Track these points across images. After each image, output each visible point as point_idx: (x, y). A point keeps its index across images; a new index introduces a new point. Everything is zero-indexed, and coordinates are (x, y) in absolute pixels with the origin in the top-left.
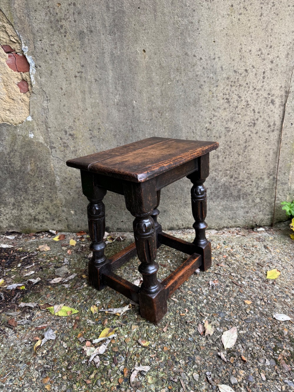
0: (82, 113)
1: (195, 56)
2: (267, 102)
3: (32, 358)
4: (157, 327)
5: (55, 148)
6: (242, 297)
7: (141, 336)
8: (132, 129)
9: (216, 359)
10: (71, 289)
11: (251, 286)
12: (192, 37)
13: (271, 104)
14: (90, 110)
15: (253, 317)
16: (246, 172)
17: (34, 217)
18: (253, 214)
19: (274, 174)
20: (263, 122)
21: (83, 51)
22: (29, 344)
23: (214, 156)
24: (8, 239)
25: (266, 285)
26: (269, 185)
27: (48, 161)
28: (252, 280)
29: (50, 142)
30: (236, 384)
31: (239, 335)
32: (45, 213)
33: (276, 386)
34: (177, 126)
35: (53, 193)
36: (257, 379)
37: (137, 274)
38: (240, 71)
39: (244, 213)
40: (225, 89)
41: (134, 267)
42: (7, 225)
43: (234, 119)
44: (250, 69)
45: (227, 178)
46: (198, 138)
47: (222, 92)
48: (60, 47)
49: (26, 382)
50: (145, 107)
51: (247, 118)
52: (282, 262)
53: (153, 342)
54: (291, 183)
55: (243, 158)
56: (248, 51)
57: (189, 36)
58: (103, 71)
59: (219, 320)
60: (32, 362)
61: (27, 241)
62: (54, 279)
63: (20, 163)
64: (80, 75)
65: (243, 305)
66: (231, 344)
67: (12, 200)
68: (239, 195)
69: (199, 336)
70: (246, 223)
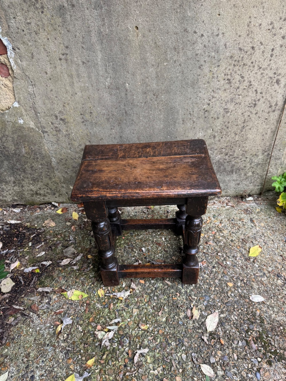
0: (71, 98)
1: (195, 32)
2: (272, 82)
3: (56, 341)
4: (154, 311)
5: (47, 132)
6: (225, 279)
7: (141, 320)
8: (126, 112)
9: (200, 341)
10: (79, 272)
11: (234, 266)
12: (194, 9)
13: (276, 84)
14: (79, 94)
15: (233, 299)
16: (241, 150)
17: (36, 192)
18: (244, 185)
19: (269, 150)
20: (264, 102)
21: (66, 30)
22: (51, 328)
23: (210, 136)
24: (14, 212)
25: (248, 263)
26: (262, 160)
27: (42, 145)
28: (236, 259)
29: (41, 127)
30: (214, 363)
31: (220, 319)
32: (45, 188)
33: (244, 365)
34: (174, 109)
35: (50, 172)
36: (230, 359)
37: (135, 254)
38: (246, 49)
39: (236, 185)
40: (228, 69)
41: (132, 245)
42: (11, 199)
43: (234, 100)
44: (257, 45)
45: (222, 155)
46: (194, 120)
47: (223, 72)
48: (38, 26)
49: (55, 363)
50: (138, 90)
51: (248, 99)
52: (264, 237)
53: (151, 325)
54: (284, 158)
55: (240, 137)
56: (257, 25)
57: (190, 9)
58: (90, 52)
59: (204, 305)
60: (57, 344)
61: (32, 215)
62: (64, 260)
63: (14, 147)
64: (65, 57)
65: (225, 288)
66: (213, 327)
67: (12, 179)
68: (233, 170)
69: (188, 319)
70: (236, 193)
